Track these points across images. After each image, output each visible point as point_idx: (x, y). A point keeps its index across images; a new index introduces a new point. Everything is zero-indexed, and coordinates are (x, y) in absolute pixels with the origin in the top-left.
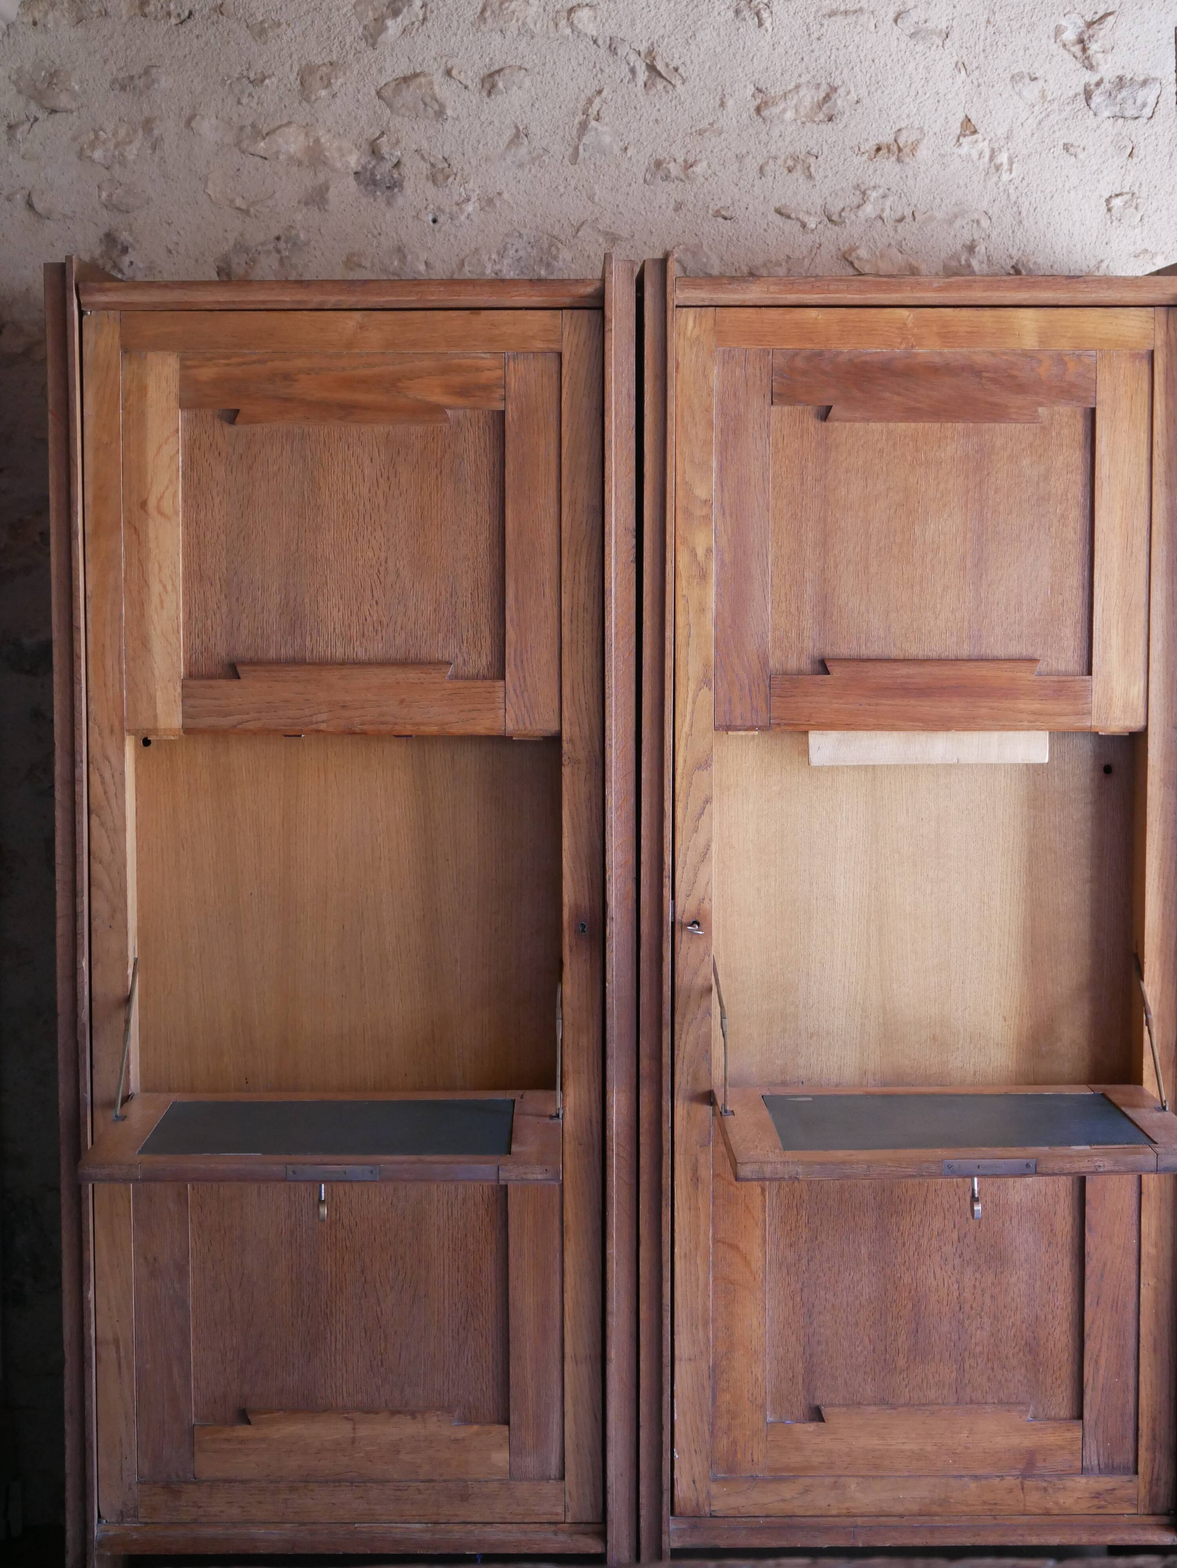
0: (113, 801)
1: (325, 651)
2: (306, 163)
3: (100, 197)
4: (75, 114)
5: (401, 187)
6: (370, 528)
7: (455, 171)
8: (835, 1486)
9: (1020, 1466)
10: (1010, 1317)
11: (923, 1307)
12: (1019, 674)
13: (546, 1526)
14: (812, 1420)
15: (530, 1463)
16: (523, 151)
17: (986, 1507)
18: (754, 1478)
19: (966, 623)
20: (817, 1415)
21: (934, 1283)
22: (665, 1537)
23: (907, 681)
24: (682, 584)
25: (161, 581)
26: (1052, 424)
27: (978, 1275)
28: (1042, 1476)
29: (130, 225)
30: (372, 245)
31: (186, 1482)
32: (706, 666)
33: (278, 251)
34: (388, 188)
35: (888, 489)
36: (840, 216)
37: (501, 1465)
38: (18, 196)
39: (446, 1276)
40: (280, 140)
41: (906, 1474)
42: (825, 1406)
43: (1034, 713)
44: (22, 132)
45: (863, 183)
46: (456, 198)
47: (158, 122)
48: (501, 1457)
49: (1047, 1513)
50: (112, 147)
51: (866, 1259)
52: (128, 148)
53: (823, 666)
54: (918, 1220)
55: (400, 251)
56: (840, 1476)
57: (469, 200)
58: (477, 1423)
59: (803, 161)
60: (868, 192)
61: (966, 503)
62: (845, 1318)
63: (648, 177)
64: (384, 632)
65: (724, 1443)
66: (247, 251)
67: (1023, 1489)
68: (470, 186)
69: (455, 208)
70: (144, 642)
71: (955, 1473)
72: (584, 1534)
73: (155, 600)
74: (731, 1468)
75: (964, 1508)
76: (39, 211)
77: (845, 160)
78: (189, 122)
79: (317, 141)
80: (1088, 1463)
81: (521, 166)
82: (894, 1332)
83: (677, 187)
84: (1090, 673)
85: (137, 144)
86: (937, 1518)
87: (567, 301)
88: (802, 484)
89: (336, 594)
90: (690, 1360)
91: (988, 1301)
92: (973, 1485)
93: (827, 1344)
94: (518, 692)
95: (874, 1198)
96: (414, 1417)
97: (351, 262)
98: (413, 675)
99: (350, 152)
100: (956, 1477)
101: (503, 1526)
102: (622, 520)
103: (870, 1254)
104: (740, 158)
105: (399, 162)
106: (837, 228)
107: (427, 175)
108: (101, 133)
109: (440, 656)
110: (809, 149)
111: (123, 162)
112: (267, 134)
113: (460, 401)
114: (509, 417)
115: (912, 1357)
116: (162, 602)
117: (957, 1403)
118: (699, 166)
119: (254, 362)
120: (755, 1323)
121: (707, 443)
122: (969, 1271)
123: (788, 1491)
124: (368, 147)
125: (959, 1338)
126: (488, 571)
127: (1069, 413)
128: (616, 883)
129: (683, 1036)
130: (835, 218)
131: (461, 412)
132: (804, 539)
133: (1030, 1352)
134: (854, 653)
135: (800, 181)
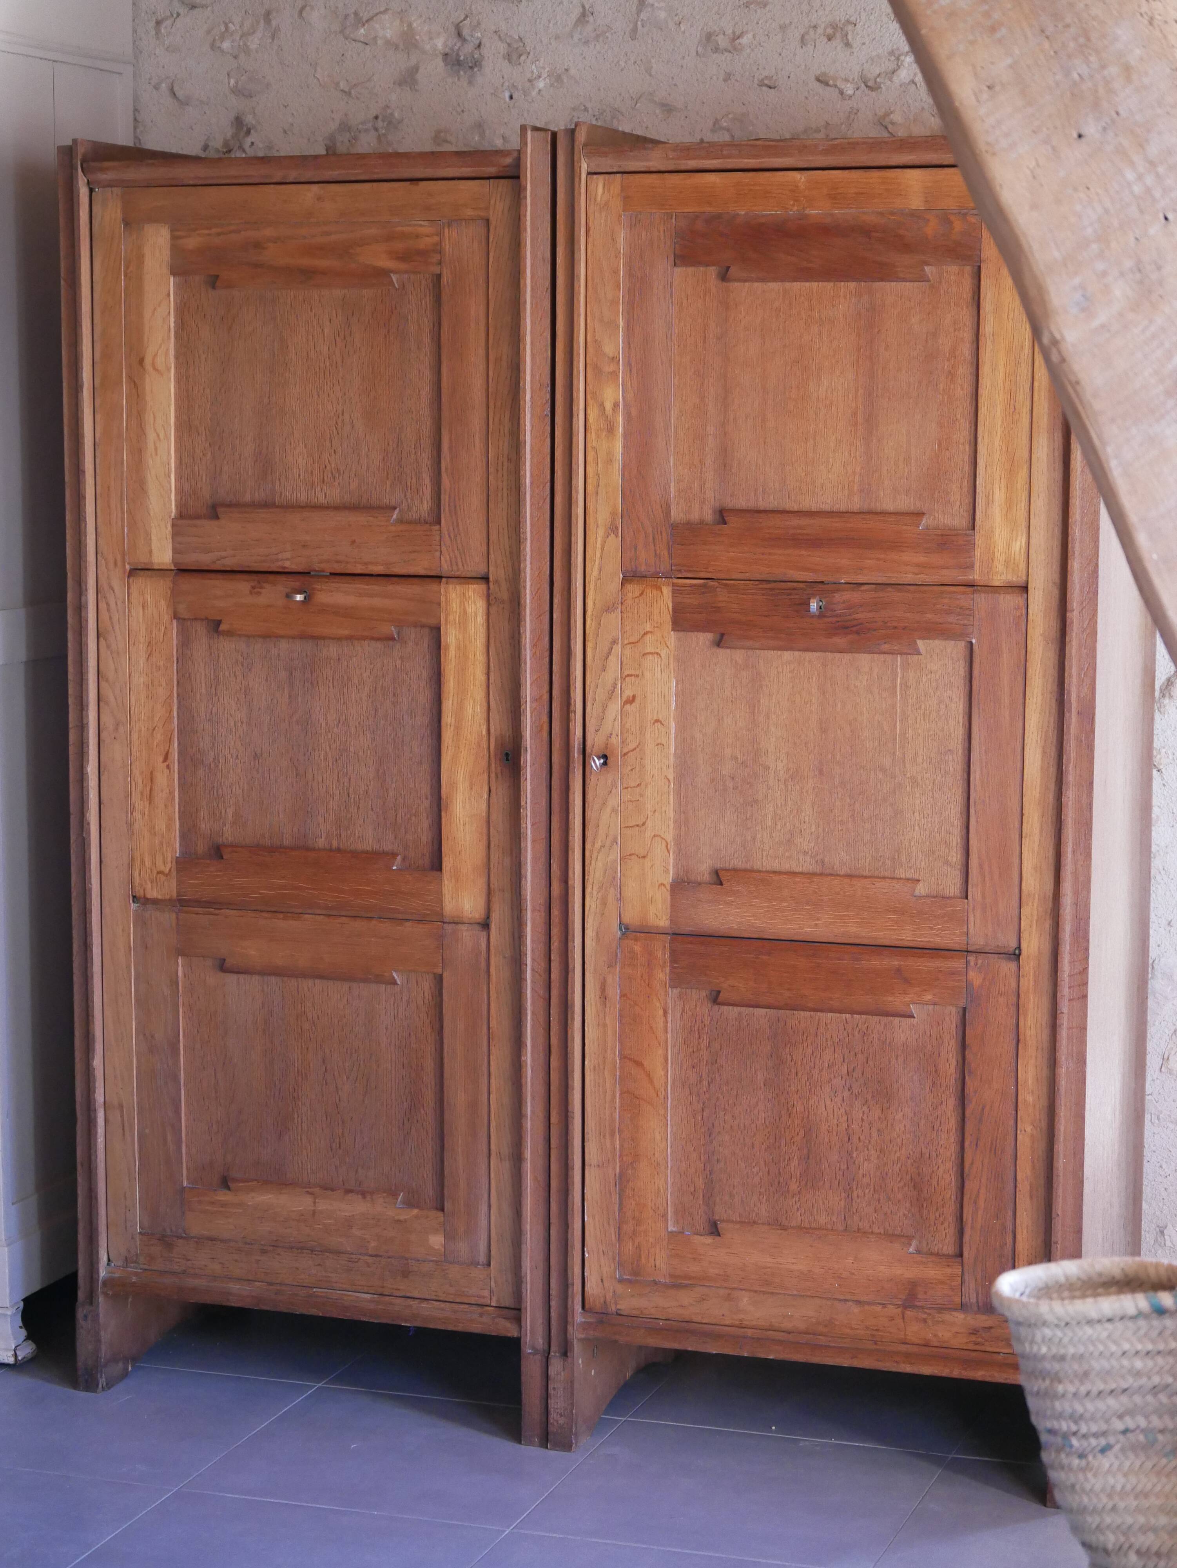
0: (117, 627)
1: (291, 496)
2: (401, 46)
3: (229, 83)
4: (209, 9)
5: (480, 66)
6: (329, 383)
7: (528, 49)
8: (728, 1298)
9: (903, 1297)
10: (896, 1152)
11: (814, 1136)
12: (904, 528)
13: (474, 1308)
14: (712, 1233)
15: (462, 1248)
16: (589, 28)
17: (868, 1332)
18: (655, 1283)
19: (857, 477)
20: (714, 1230)
21: (825, 1114)
22: (570, 1328)
23: (799, 531)
24: (592, 436)
25: (155, 430)
26: (940, 282)
27: (865, 1108)
28: (922, 1307)
29: (254, 108)
30: (456, 122)
31: (179, 1237)
32: (614, 514)
33: (376, 129)
34: (471, 68)
35: (785, 346)
36: (876, 82)
37: (436, 1247)
38: (163, 85)
39: (393, 1072)
40: (377, 26)
41: (795, 1293)
42: (722, 1221)
43: (918, 565)
44: (166, 27)
45: (898, 49)
46: (529, 75)
47: (274, 14)
48: (437, 1241)
49: (927, 1345)
50: (238, 38)
51: (762, 1084)
52: (250, 38)
53: (722, 515)
54: (810, 1051)
55: (480, 126)
56: (735, 1289)
57: (540, 77)
58: (418, 1207)
59: (842, 29)
60: (902, 58)
61: (858, 362)
62: (742, 1139)
63: (700, 49)
64: (341, 478)
65: (629, 1247)
66: (349, 129)
67: (903, 1318)
68: (541, 63)
69: (528, 85)
70: (141, 485)
71: (842, 1297)
72: (504, 1318)
73: (150, 446)
74: (636, 1273)
75: (848, 1331)
76: (180, 98)
77: (881, 26)
78: (301, 12)
79: (410, 25)
80: (967, 1299)
81: (586, 42)
82: (787, 1157)
83: (726, 58)
84: (974, 529)
85: (259, 34)
86: (822, 1337)
87: (492, 170)
88: (704, 342)
89: (301, 444)
90: (599, 1166)
91: (875, 1134)
92: (856, 1309)
93: (725, 1163)
94: (452, 535)
95: (770, 1028)
96: (364, 1197)
97: (438, 137)
98: (361, 518)
99: (439, 34)
100: (840, 1300)
101: (438, 1303)
102: (538, 375)
103: (766, 1080)
104: (783, 28)
105: (480, 44)
106: (874, 94)
107: (504, 54)
108: (230, 25)
109: (388, 502)
110: (848, 17)
111: (247, 51)
112: (367, 21)
113: (403, 266)
114: (444, 279)
115: (804, 1182)
116: (156, 449)
117: (846, 1230)
118: (745, 37)
119: (231, 232)
120: (658, 1137)
121: (615, 302)
122: (858, 1104)
123: (686, 1298)
124: (453, 29)
125: (848, 1168)
126: (428, 423)
127: (957, 272)
128: (531, 717)
129: (593, 862)
130: (870, 84)
131: (406, 276)
132: (706, 394)
133: (915, 1187)
134: (751, 505)
135: (839, 48)
